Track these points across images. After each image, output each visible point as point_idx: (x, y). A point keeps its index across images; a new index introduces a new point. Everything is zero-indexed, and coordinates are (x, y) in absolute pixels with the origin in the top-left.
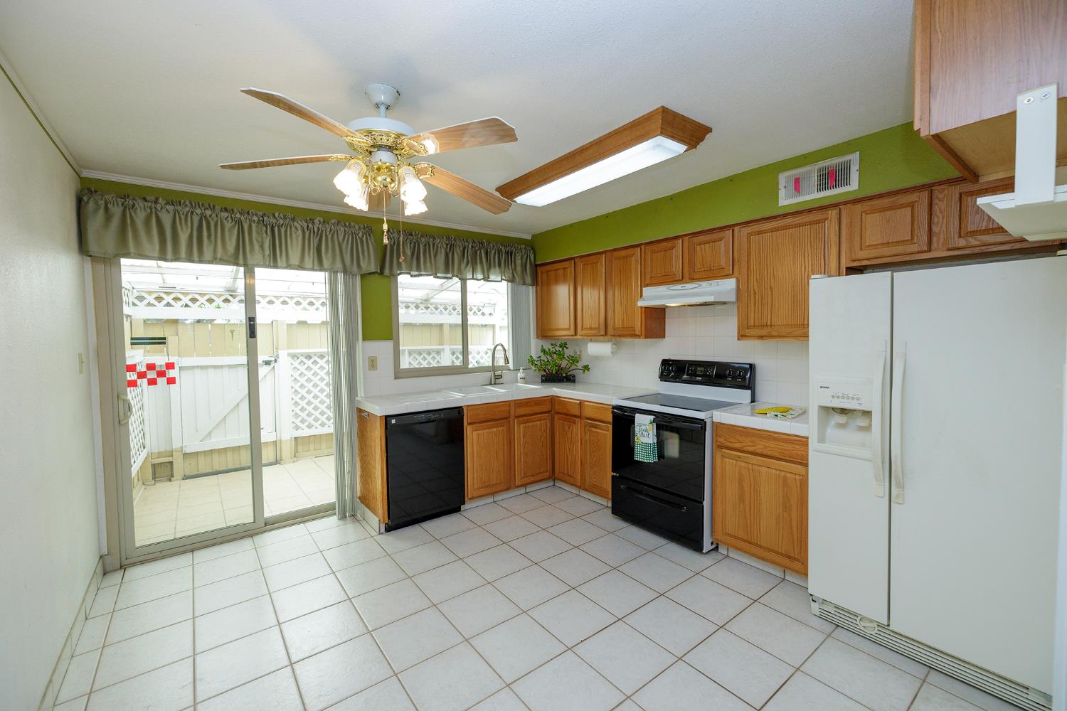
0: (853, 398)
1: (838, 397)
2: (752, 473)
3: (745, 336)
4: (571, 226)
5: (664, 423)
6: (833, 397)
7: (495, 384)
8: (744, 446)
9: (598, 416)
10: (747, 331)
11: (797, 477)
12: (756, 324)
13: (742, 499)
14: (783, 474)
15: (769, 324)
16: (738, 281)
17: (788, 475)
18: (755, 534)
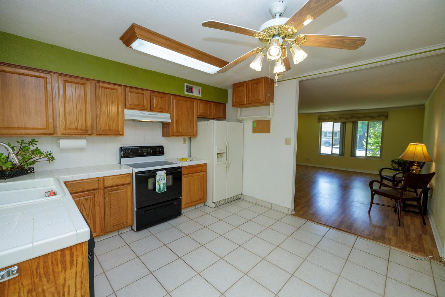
2: (192, 180)
6: (219, 150)
8: (190, 172)
13: (190, 190)
14: (200, 176)
16: (171, 115)
18: (193, 199)
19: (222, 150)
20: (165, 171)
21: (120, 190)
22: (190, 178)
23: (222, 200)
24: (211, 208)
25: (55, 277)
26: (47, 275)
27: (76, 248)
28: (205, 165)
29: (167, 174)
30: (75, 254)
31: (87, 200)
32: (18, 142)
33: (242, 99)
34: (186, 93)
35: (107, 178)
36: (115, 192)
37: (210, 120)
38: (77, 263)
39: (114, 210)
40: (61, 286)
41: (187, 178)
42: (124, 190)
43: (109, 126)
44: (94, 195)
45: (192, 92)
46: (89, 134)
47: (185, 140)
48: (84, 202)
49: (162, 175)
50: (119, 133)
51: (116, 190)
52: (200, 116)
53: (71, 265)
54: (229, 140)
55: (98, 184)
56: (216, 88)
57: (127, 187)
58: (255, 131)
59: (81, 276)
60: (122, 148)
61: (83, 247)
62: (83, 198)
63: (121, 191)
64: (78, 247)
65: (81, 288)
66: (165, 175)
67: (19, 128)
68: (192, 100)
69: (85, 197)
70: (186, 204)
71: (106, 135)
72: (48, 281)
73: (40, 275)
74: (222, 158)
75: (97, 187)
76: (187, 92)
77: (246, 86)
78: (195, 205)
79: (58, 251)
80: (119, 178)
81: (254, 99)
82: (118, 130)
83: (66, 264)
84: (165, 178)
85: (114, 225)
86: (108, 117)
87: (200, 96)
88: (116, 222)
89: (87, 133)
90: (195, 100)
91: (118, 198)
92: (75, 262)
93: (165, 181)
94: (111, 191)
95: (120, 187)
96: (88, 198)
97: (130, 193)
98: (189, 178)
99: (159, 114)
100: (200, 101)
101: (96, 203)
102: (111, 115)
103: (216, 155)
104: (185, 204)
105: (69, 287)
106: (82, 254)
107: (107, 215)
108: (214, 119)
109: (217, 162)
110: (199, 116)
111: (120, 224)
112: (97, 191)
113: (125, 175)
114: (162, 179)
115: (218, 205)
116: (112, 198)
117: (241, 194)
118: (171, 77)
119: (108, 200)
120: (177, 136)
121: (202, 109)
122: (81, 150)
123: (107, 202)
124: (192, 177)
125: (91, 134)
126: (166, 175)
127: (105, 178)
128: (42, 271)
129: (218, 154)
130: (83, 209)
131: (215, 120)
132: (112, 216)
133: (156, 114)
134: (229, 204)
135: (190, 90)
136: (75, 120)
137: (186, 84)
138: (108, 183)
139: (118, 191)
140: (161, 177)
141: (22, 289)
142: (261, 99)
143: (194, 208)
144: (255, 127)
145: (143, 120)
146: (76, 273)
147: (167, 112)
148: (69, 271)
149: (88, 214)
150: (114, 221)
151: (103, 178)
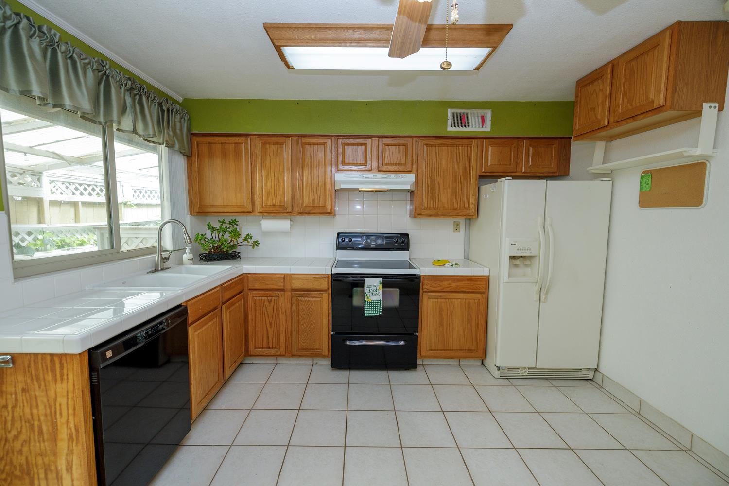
0: (528, 250)
1: (520, 250)
2: (448, 305)
3: (421, 215)
4: (249, 101)
5: (388, 282)
6: (518, 250)
7: (162, 269)
8: (444, 288)
9: (310, 286)
10: (423, 211)
11: (476, 301)
12: (429, 207)
13: (441, 324)
14: (467, 301)
15: (437, 207)
16: (417, 177)
17: (471, 301)
18: (450, 344)
19: (524, 249)
20: (381, 279)
21: (312, 297)
22: (443, 300)
23: (525, 368)
24: (491, 376)
25: (45, 386)
26: (38, 379)
27: (66, 358)
28: (486, 279)
29: (385, 285)
30: (65, 365)
31: (270, 302)
32: (219, 221)
33: (596, 117)
34: (450, 128)
35: (294, 276)
36: (306, 299)
37: (499, 180)
38: (68, 378)
39: (303, 325)
40: (52, 400)
41: (436, 300)
42: (318, 299)
43: (313, 201)
44: (279, 297)
45: (466, 125)
46: (288, 213)
47: (457, 225)
48: (267, 304)
49: (374, 286)
50: (326, 212)
51: (307, 297)
52: (488, 174)
53: (62, 379)
54: (551, 225)
55: (284, 282)
56: (535, 104)
57: (322, 295)
58: (646, 200)
59: (73, 398)
60: (340, 235)
61: (73, 360)
62: (266, 298)
63: (314, 299)
64: (68, 357)
65: (74, 414)
66: (381, 286)
67: (221, 206)
68: (467, 142)
69: (269, 298)
70: (432, 350)
71: (309, 213)
72: (40, 387)
73: (31, 374)
74: (529, 269)
75: (282, 287)
76: (453, 125)
77: (609, 76)
78: (459, 358)
79: (47, 354)
80: (311, 279)
81: (631, 105)
82: (325, 207)
83: (56, 375)
84: (381, 291)
85: (303, 347)
86: (312, 187)
87: (488, 128)
88: (306, 343)
89: (285, 211)
90: (475, 142)
91: (309, 309)
92: (65, 377)
93: (380, 298)
94: (300, 297)
95: (312, 292)
96: (271, 300)
97: (326, 305)
98: (439, 300)
99: (393, 176)
100: (488, 141)
101: (280, 309)
102: (316, 183)
103: (506, 261)
104: (428, 349)
105: (60, 405)
106: (73, 369)
107: (294, 331)
108: (505, 177)
109: (509, 276)
110: (484, 174)
111: (311, 349)
112: (282, 292)
113: (319, 276)
114: (374, 292)
115: (509, 375)
116: (301, 307)
117: (596, 370)
118: (417, 103)
119: (295, 309)
120: (430, 215)
121: (491, 157)
122: (284, 233)
123: (294, 310)
124: (447, 300)
125: (290, 213)
126: (383, 287)
127: (292, 276)
128: (33, 373)
129: (511, 257)
130: (266, 313)
131: (507, 178)
132: (300, 333)
133: (386, 176)
134: (546, 383)
135: (461, 120)
136: (273, 192)
137: (450, 111)
138: (297, 284)
139: (309, 299)
140: (373, 288)
141: (17, 384)
142: (653, 102)
143: (454, 362)
144: (648, 188)
145: (363, 189)
146: (67, 392)
147: (410, 172)
148: (59, 385)
149: (271, 321)
150: (304, 341)
151: (291, 275)
